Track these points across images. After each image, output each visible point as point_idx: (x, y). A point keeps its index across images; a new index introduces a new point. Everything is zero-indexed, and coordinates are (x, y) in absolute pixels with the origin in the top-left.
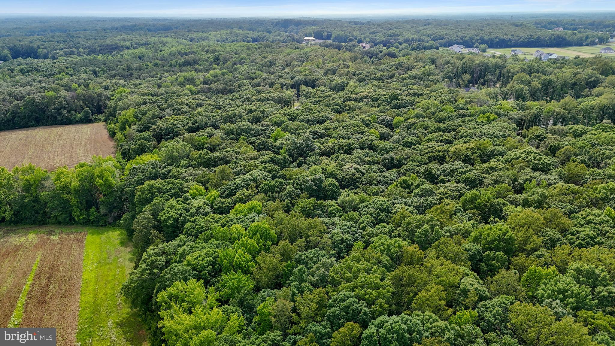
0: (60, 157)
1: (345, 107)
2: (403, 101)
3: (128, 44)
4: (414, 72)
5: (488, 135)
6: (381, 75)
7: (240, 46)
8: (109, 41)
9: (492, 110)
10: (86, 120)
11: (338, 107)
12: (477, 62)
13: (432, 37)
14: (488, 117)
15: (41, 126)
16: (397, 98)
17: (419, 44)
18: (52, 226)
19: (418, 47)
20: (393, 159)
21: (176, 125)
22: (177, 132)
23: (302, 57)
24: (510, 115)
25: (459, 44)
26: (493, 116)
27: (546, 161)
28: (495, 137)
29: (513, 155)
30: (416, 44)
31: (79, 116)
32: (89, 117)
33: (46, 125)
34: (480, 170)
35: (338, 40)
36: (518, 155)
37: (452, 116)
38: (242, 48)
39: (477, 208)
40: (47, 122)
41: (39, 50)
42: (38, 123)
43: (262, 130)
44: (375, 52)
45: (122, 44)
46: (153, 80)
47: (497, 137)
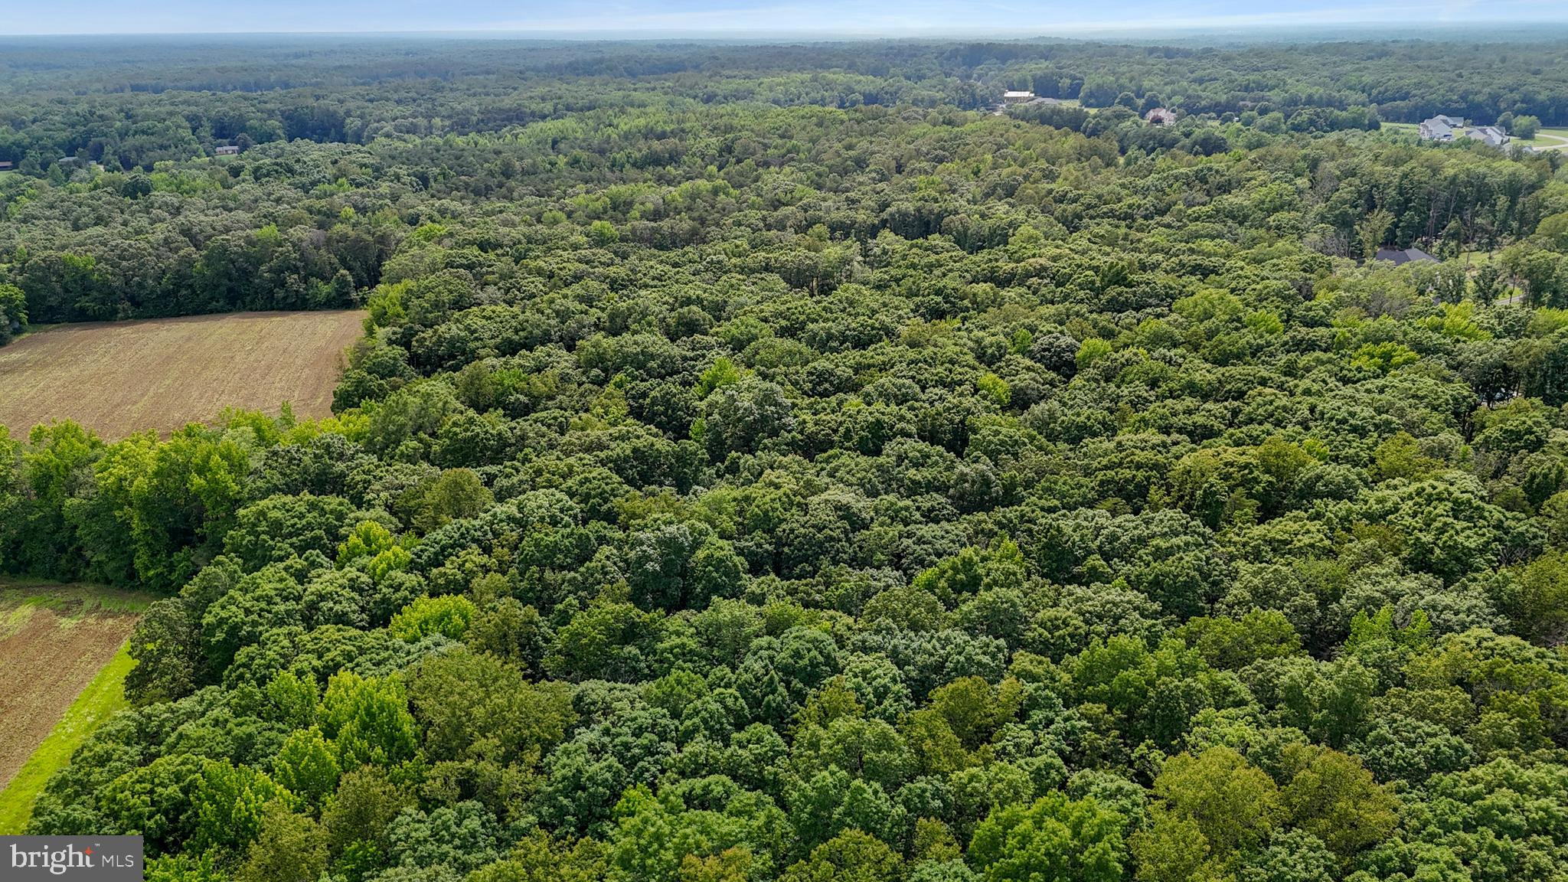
0: (224, 398)
1: (962, 299)
2: (1139, 290)
3: (548, 107)
4: (1233, 200)
5: (1331, 419)
6: (1130, 206)
7: (803, 117)
8: (507, 102)
9: (1405, 334)
10: (341, 302)
11: (939, 299)
12: (1450, 172)
13: (1375, 92)
14: (1387, 357)
15: (239, 310)
16: (1125, 278)
17: (1317, 115)
18: (91, 588)
19: (1312, 122)
20: (986, 482)
21: (475, 331)
22: (473, 351)
23: (943, 149)
24: (1461, 352)
25: (1451, 113)
26: (1403, 353)
27: (1460, 539)
28: (1354, 429)
29: (1372, 501)
30: (1306, 114)
31: (325, 289)
32: (348, 293)
33: (251, 310)
34: (1235, 544)
35: (1096, 98)
36: (1389, 504)
37: (1269, 344)
38: (804, 122)
39: (1112, 701)
40: (253, 302)
41: (348, 121)
42: (234, 305)
43: (685, 359)
44: (1170, 136)
45: (533, 106)
46: (536, 204)
47: (1361, 432)
